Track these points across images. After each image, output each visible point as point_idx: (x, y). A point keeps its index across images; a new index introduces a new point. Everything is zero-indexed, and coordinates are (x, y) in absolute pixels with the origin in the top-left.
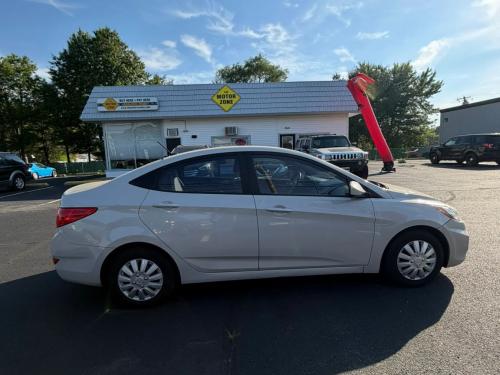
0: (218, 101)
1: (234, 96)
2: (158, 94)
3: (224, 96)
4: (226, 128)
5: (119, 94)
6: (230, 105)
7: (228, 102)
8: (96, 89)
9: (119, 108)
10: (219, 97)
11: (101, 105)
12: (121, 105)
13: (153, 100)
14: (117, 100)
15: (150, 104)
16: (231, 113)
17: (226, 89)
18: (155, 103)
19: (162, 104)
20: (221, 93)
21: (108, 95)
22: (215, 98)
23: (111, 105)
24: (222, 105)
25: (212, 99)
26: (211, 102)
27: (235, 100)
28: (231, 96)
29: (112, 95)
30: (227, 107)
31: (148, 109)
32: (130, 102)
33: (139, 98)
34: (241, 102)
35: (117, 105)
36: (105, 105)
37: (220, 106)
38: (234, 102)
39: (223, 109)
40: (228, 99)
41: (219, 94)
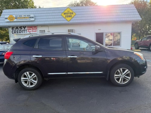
1: (72, 13)
2: (34, 13)
3: (67, 13)
4: (69, 30)
5: (16, 13)
6: (71, 18)
7: (69, 16)
8: (4, 11)
9: (15, 20)
10: (65, 14)
11: (6, 18)
12: (16, 18)
13: (32, 16)
14: (14, 16)
15: (30, 18)
16: (71, 22)
17: (68, 10)
18: (33, 17)
19: (36, 18)
20: (66, 12)
21: (10, 14)
22: (63, 14)
23: (11, 18)
24: (67, 18)
25: (61, 15)
26: (61, 17)
27: (73, 15)
28: (71, 13)
29: (12, 14)
30: (69, 19)
31: (30, 20)
32: (20, 17)
33: (25, 15)
34: (76, 16)
35: (14, 18)
36: (8, 18)
37: (65, 19)
38: (72, 17)
39: (67, 20)
40: (70, 15)
41: (65, 12)
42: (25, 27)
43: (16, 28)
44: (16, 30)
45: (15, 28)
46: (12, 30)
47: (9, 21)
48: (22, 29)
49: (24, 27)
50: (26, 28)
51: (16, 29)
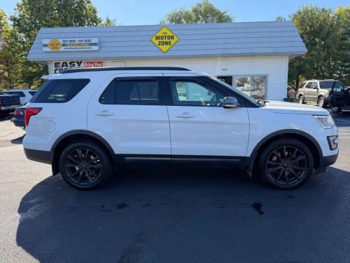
0: (157, 42)
1: (172, 37)
2: (99, 35)
5: (63, 35)
6: (169, 46)
7: (166, 43)
8: (43, 30)
9: (62, 49)
10: (157, 38)
11: (46, 46)
12: (64, 45)
13: (94, 40)
14: (61, 41)
15: (91, 44)
17: (165, 30)
18: (95, 44)
19: (102, 44)
20: (160, 34)
21: (52, 36)
22: (154, 39)
23: (55, 46)
24: (161, 47)
25: (151, 41)
27: (173, 42)
28: (169, 37)
29: (55, 36)
30: (165, 48)
31: (90, 50)
32: (72, 43)
33: (81, 39)
34: (179, 43)
35: (61, 45)
36: (49, 45)
37: (158, 47)
38: (172, 44)
39: (161, 50)
40: (167, 40)
41: (158, 35)
42: (81, 62)
43: (63, 63)
44: (63, 68)
45: (61, 65)
46: (54, 69)
47: (51, 50)
48: (74, 65)
49: (77, 62)
50: (82, 65)
51: (63, 66)
